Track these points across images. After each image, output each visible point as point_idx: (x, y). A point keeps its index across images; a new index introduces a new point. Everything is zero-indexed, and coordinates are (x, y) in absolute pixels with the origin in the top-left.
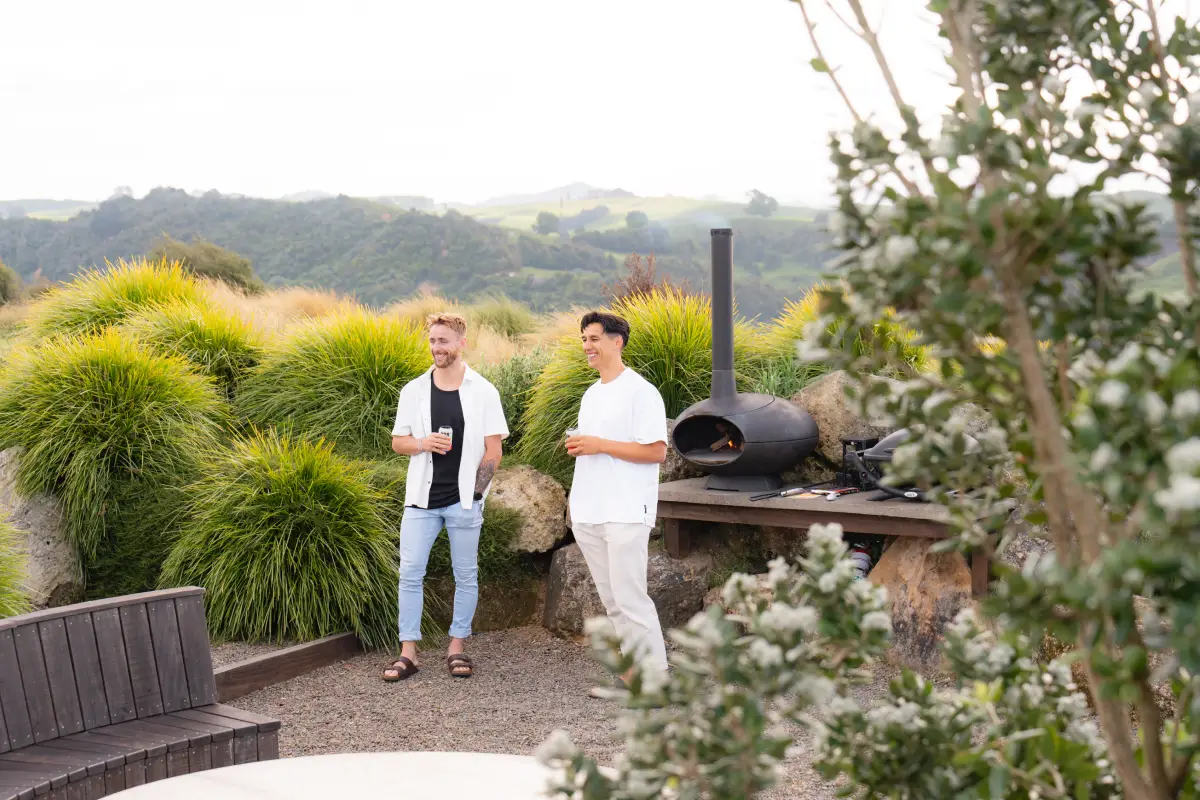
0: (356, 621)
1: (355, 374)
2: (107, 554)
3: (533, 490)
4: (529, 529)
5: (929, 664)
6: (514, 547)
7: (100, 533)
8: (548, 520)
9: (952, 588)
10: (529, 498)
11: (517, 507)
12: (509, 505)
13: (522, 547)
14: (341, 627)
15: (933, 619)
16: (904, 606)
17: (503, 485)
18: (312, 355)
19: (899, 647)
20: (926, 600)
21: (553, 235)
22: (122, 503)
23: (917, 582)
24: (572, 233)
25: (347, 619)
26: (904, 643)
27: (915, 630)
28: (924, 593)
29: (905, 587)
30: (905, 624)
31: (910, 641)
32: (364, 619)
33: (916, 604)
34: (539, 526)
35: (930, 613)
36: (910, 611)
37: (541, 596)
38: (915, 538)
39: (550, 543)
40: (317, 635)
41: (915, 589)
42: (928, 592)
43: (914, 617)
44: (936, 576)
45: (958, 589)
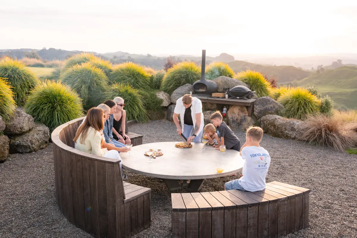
0: (136, 118)
1: (130, 74)
2: (88, 105)
3: (164, 95)
4: (165, 102)
5: (240, 127)
6: (162, 105)
7: (87, 101)
8: (168, 101)
9: (244, 114)
10: (164, 97)
11: (162, 98)
12: (161, 98)
13: (163, 105)
14: (133, 119)
15: (240, 120)
16: (235, 117)
17: (159, 94)
18: (122, 70)
19: (234, 124)
20: (239, 116)
21: (116, 59)
22: (91, 95)
23: (237, 113)
24: (119, 59)
25: (134, 117)
26: (235, 124)
27: (237, 122)
28: (239, 115)
29: (235, 114)
30: (235, 121)
31: (236, 124)
32: (137, 117)
33: (237, 117)
34: (166, 102)
35: (240, 119)
36: (236, 118)
37: (166, 114)
38: (237, 105)
39: (168, 105)
40: (129, 120)
41: (237, 114)
42: (240, 115)
43: (237, 119)
44: (241, 112)
45: (245, 115)
